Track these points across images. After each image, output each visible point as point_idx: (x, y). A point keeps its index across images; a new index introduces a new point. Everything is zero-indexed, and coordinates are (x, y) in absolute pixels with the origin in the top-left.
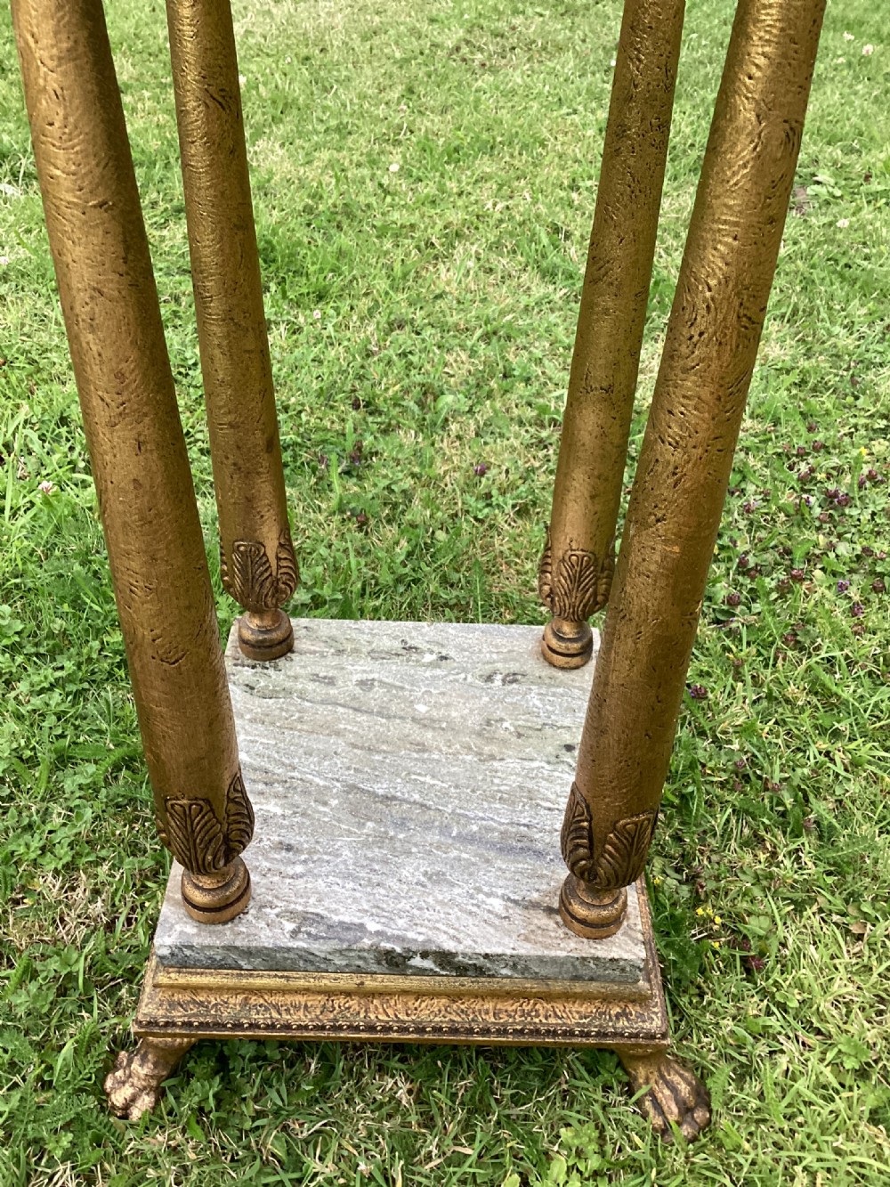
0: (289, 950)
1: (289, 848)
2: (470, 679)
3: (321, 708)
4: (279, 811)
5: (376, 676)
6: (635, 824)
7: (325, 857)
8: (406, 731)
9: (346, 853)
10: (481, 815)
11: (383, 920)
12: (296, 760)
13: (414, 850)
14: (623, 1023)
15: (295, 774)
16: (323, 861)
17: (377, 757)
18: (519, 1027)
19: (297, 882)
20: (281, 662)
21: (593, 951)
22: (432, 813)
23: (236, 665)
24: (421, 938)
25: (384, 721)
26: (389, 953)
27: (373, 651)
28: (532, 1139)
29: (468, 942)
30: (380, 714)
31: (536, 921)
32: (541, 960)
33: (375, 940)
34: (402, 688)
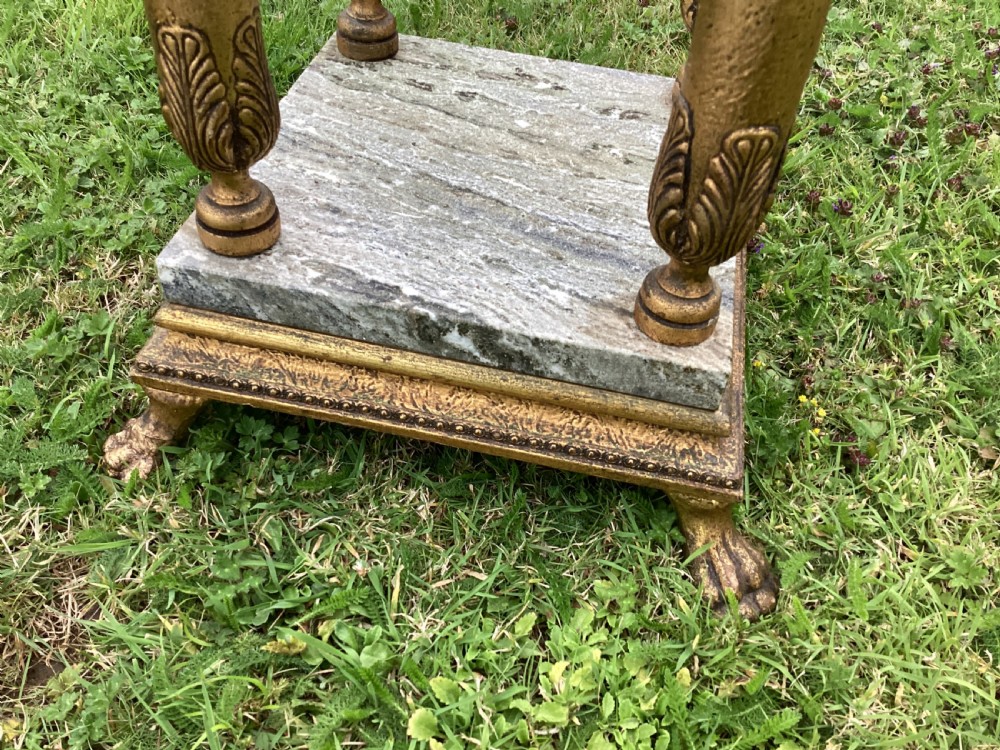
0: (308, 296)
1: (336, 211)
2: (584, 108)
3: (409, 107)
4: (335, 179)
5: (479, 91)
6: (752, 139)
7: (374, 225)
8: (500, 140)
9: (399, 226)
10: (564, 219)
11: (423, 288)
12: (368, 143)
13: (477, 236)
14: (687, 461)
15: (364, 153)
16: (371, 228)
17: (459, 155)
18: (563, 444)
19: (335, 240)
20: (378, 65)
21: (666, 356)
22: (507, 209)
23: (329, 59)
24: (462, 311)
25: (476, 127)
26: (422, 318)
27: (483, 71)
28: (560, 583)
29: (518, 323)
30: (473, 121)
31: (603, 318)
32: (601, 357)
33: (409, 302)
34: (505, 105)
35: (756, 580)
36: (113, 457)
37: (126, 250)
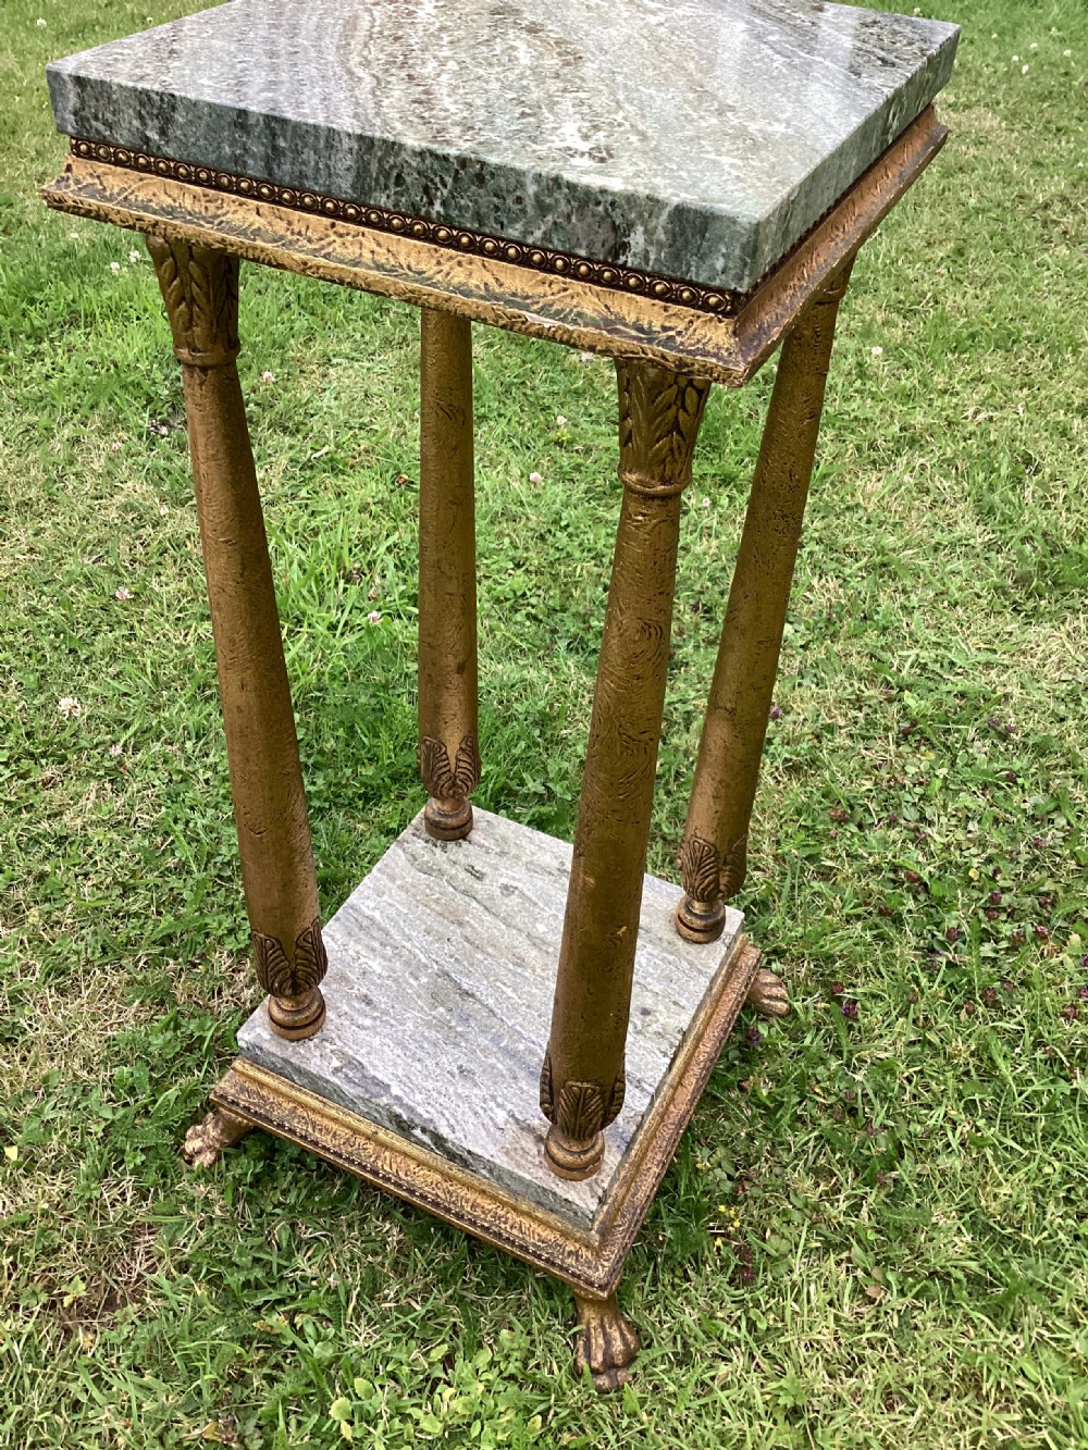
0: (327, 1081)
1: (369, 1002)
3: (459, 896)
4: (379, 970)
5: (520, 885)
6: (580, 1088)
7: (392, 1021)
8: (516, 943)
9: (410, 1024)
10: (534, 1038)
11: (406, 1089)
12: (415, 934)
13: (463, 1044)
14: (570, 1261)
15: (408, 945)
16: (389, 1023)
17: (479, 956)
18: (486, 1225)
19: (360, 1032)
20: (451, 845)
21: (553, 1186)
22: (495, 1020)
23: (414, 835)
24: (426, 1116)
25: (503, 927)
26: (398, 1116)
27: (531, 862)
28: (473, 1324)
29: (460, 1135)
30: (504, 920)
31: (523, 1142)
32: (511, 1174)
33: (392, 1101)
34: (536, 904)
35: (619, 1360)
36: (190, 1146)
37: (239, 951)
